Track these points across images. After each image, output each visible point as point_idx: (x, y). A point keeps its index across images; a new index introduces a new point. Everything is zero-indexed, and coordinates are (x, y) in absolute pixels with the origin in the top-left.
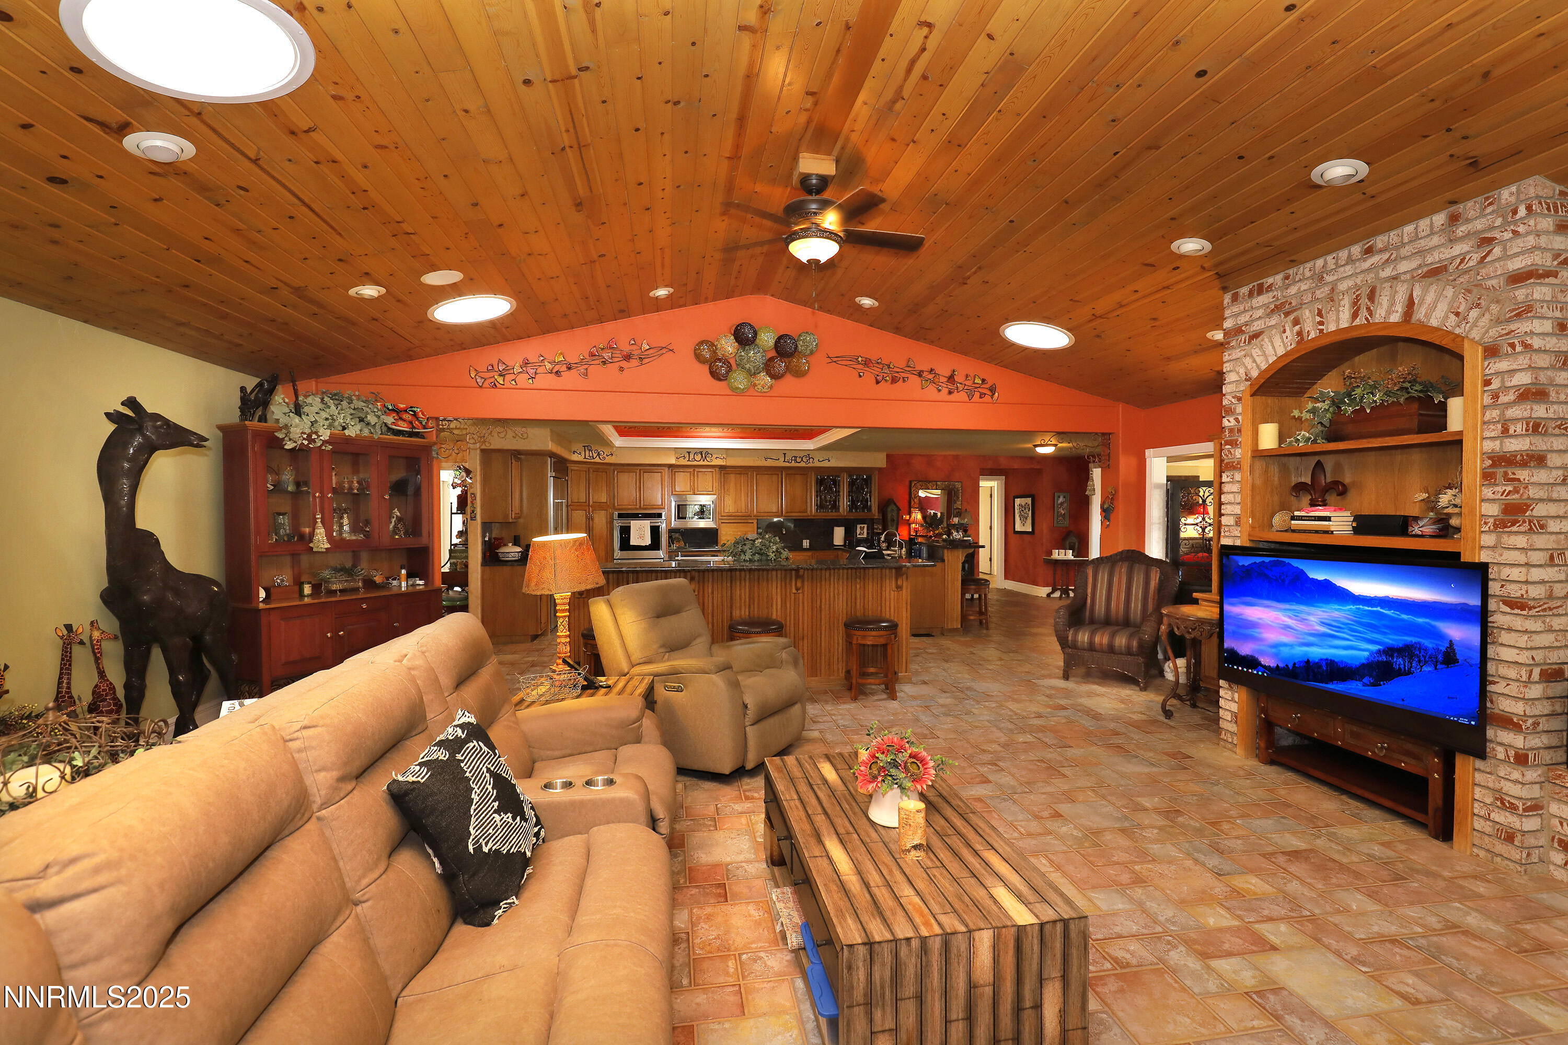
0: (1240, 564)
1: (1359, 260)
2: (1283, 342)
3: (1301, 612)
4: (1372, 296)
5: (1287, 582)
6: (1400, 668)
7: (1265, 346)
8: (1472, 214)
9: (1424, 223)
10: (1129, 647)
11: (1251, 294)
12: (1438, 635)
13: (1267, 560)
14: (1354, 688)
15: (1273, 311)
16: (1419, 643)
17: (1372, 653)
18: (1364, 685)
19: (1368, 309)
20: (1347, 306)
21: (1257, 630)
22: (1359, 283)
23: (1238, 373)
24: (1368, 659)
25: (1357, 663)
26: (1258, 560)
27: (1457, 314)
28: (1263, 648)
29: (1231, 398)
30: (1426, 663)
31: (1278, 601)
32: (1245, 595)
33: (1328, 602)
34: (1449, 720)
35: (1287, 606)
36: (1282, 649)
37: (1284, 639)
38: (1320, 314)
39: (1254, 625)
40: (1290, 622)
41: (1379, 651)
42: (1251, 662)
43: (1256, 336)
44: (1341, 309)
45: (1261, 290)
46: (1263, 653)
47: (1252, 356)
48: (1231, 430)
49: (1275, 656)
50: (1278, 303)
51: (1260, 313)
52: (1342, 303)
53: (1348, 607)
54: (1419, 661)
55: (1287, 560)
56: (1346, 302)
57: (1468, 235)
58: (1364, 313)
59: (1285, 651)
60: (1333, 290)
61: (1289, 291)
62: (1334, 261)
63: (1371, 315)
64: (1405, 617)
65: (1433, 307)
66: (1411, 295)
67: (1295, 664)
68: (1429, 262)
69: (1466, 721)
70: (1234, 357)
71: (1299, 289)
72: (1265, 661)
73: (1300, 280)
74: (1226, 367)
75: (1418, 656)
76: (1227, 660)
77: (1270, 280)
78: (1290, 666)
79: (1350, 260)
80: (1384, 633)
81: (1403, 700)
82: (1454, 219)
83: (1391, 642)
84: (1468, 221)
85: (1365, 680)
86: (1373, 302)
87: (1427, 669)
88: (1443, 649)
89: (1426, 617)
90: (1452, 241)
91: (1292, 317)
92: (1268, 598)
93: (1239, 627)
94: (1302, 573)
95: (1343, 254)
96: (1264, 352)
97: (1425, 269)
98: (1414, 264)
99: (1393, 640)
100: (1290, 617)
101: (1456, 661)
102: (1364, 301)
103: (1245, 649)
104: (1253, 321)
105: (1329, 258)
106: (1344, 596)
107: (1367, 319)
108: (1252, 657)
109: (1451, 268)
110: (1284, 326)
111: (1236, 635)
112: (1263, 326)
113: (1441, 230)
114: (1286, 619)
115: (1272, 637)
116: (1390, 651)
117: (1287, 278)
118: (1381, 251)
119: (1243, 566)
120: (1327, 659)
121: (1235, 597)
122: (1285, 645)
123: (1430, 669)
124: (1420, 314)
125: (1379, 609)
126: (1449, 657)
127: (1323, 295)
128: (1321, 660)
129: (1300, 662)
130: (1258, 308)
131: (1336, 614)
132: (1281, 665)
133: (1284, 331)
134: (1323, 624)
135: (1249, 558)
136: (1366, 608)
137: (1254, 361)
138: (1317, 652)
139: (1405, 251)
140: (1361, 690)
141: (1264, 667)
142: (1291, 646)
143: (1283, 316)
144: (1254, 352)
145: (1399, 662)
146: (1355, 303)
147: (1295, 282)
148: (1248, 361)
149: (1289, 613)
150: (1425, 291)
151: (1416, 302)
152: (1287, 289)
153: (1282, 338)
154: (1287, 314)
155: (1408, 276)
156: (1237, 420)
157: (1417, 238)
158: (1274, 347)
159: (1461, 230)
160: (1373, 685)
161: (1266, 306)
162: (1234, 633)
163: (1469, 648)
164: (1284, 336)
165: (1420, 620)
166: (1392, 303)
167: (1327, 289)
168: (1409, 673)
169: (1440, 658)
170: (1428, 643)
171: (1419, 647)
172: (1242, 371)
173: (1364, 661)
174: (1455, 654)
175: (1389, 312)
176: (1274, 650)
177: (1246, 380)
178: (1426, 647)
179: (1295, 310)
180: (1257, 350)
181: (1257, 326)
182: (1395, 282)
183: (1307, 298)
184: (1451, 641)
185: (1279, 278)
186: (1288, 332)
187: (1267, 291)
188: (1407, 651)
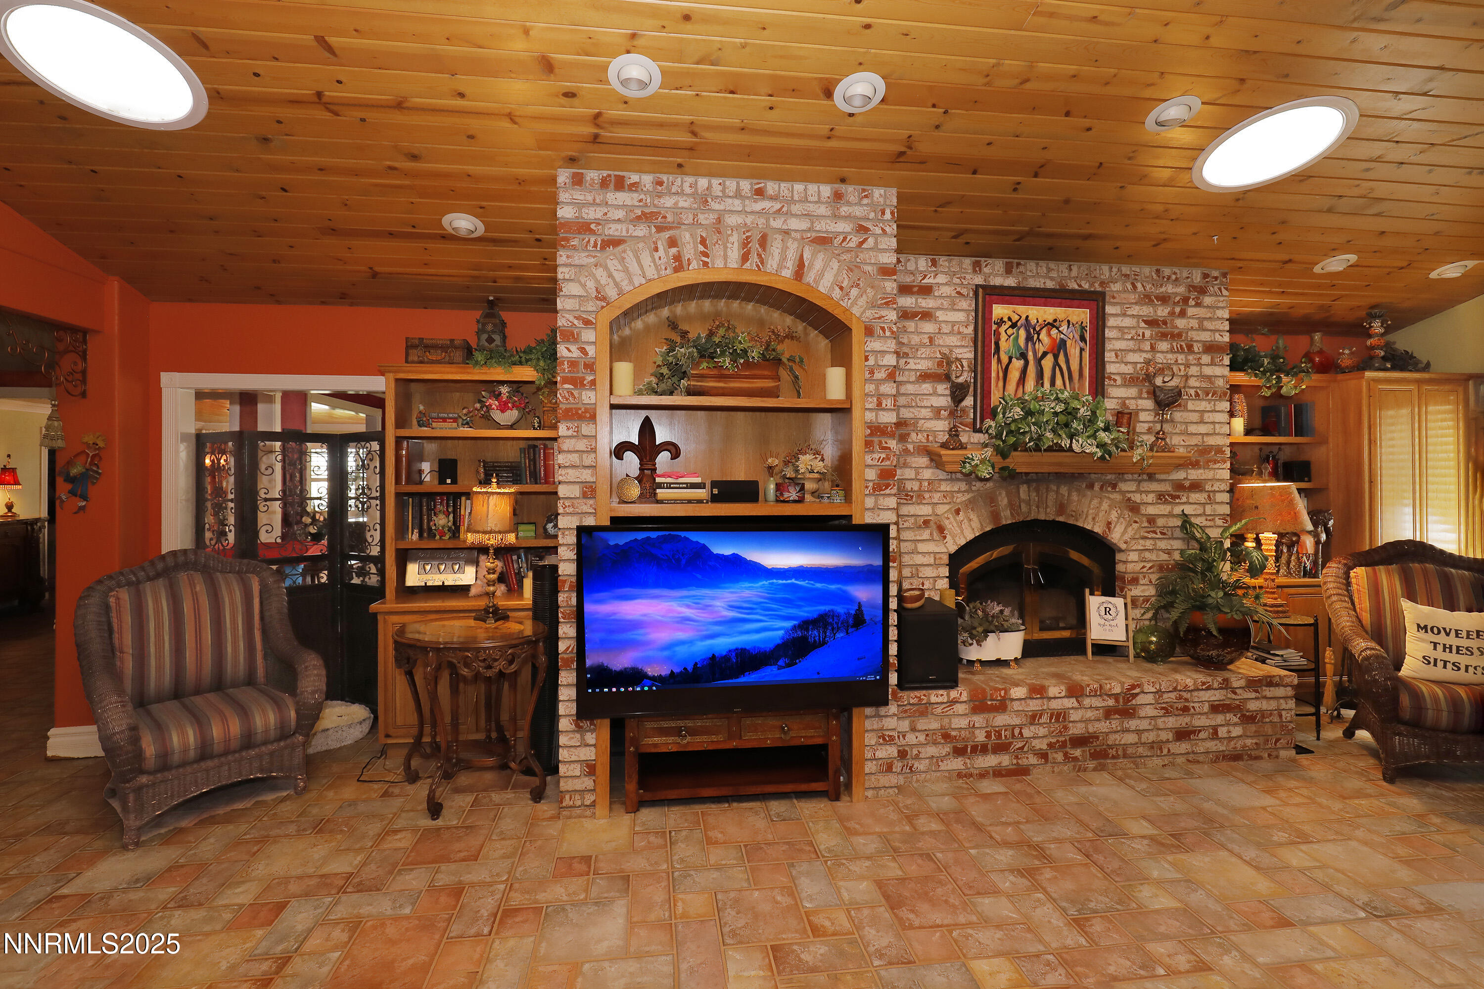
0: (612, 543)
1: (748, 198)
2: (655, 264)
3: (703, 597)
4: (763, 242)
5: (683, 562)
6: (815, 641)
7: (628, 260)
8: (852, 199)
9: (812, 188)
10: (282, 725)
11: (604, 184)
12: (847, 599)
13: (654, 535)
14: (769, 674)
15: (639, 218)
16: (832, 611)
17: (787, 631)
18: (780, 668)
19: (759, 255)
20: (736, 244)
21: (641, 631)
22: (749, 223)
23: (584, 286)
24: (783, 638)
25: (771, 645)
26: (641, 536)
27: (841, 288)
28: (650, 653)
29: (571, 318)
30: (838, 629)
31: (671, 587)
32: (620, 587)
33: (737, 581)
34: (860, 681)
35: (684, 593)
36: (677, 649)
37: (681, 635)
38: (703, 242)
39: (635, 625)
40: (688, 612)
41: (794, 628)
42: (634, 676)
43: (615, 242)
44: (729, 245)
45: (620, 184)
46: (649, 661)
47: (606, 268)
48: (573, 364)
49: (669, 659)
50: (647, 210)
51: (620, 214)
52: (731, 239)
53: (761, 583)
54: (833, 629)
55: (683, 534)
56: (735, 238)
57: (848, 218)
58: (754, 259)
59: (682, 651)
60: (719, 220)
61: (662, 201)
62: (720, 188)
63: (762, 263)
64: (819, 585)
65: (821, 275)
66: (802, 256)
67: (696, 664)
68: (817, 229)
69: (871, 678)
70: (577, 262)
71: (676, 203)
72: (652, 671)
73: (677, 193)
74: (562, 273)
75: (831, 624)
76: (591, 684)
77: (634, 178)
78: (690, 668)
79: (738, 195)
80: (799, 607)
81: (818, 673)
82: (838, 196)
83: (806, 615)
84: (849, 203)
85: (781, 663)
86: (764, 250)
87: (839, 635)
88: (853, 612)
89: (838, 583)
90: (836, 217)
91: (666, 235)
92: (657, 585)
93: (611, 632)
94: (704, 548)
95: (731, 184)
96: (627, 268)
97: (814, 235)
98: (804, 225)
99: (807, 612)
100: (688, 607)
101: (864, 621)
102: (755, 246)
103: (621, 661)
104: (608, 221)
105: (715, 182)
106: (756, 571)
107: (758, 266)
108: (633, 669)
109: (836, 242)
110: (655, 243)
111: (605, 645)
112: (624, 233)
113: (827, 202)
114: (684, 609)
115: (663, 636)
116: (805, 624)
117: (660, 183)
118: (772, 198)
119: (617, 545)
120: (737, 649)
121: (606, 591)
122: (682, 643)
123: (842, 635)
124: (810, 277)
125: (793, 581)
126: (858, 620)
127: (707, 222)
128: (730, 651)
129: (703, 660)
130: (617, 207)
131: (747, 593)
132: (677, 670)
133: (656, 249)
134: (732, 607)
135: (626, 533)
136: (780, 582)
137: (610, 276)
138: (724, 643)
139: (796, 209)
140: (776, 675)
141: (653, 678)
142: (691, 642)
143: (654, 230)
144: (610, 264)
145: (814, 634)
146: (746, 243)
147: (670, 194)
148: (600, 273)
149: (687, 602)
150: (814, 255)
151: (806, 264)
152: (660, 197)
153: (652, 257)
154: (660, 229)
155: (798, 236)
156: (583, 351)
157: (805, 200)
158: (641, 267)
159: (844, 210)
160: (789, 665)
161: (629, 209)
162: (602, 642)
163: (873, 607)
164: (656, 255)
165: (833, 587)
166: (783, 258)
167: (712, 217)
168: (823, 643)
169: (851, 621)
170: (840, 609)
171: (832, 614)
172: (591, 284)
173: (779, 641)
174: (862, 615)
175: (781, 266)
176: (666, 653)
177: (597, 298)
178: (839, 613)
179: (670, 228)
180: (615, 262)
181: (614, 230)
182: (787, 236)
183: (688, 218)
184: (860, 604)
185: (647, 180)
186: (661, 252)
187: (630, 190)
188: (822, 621)
